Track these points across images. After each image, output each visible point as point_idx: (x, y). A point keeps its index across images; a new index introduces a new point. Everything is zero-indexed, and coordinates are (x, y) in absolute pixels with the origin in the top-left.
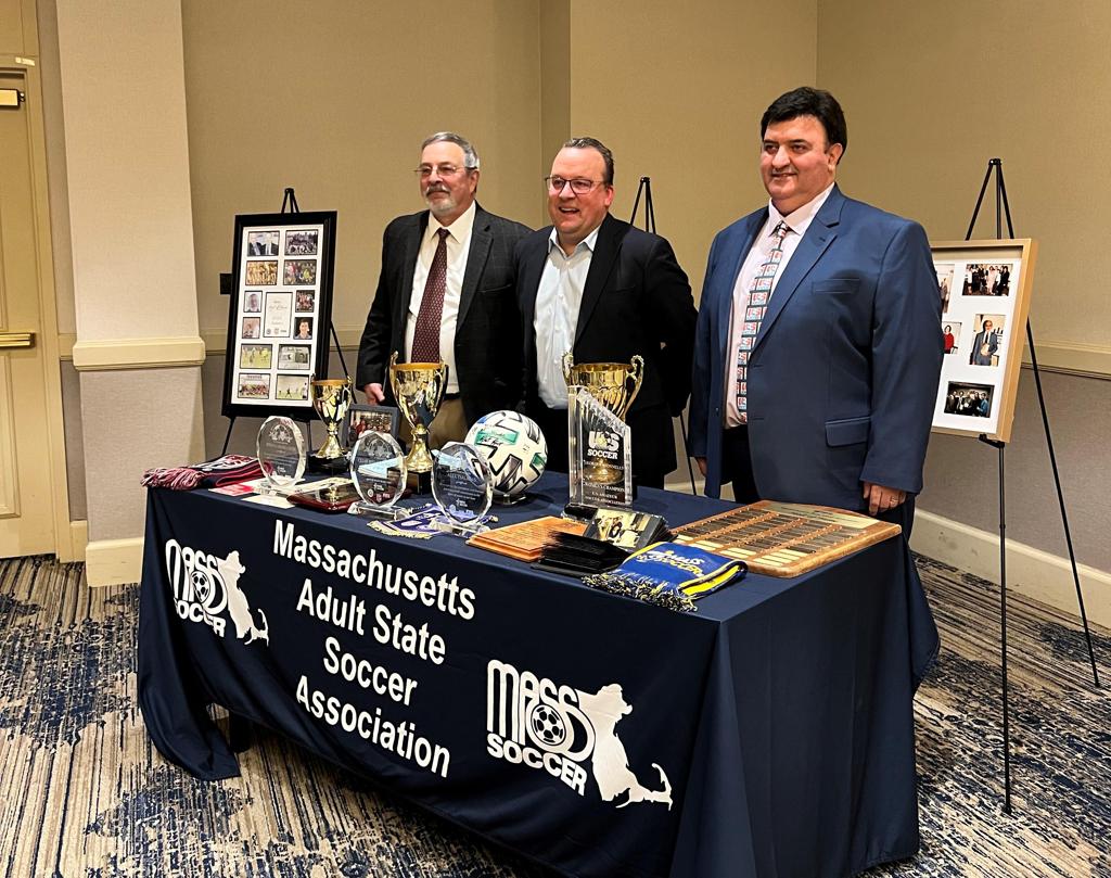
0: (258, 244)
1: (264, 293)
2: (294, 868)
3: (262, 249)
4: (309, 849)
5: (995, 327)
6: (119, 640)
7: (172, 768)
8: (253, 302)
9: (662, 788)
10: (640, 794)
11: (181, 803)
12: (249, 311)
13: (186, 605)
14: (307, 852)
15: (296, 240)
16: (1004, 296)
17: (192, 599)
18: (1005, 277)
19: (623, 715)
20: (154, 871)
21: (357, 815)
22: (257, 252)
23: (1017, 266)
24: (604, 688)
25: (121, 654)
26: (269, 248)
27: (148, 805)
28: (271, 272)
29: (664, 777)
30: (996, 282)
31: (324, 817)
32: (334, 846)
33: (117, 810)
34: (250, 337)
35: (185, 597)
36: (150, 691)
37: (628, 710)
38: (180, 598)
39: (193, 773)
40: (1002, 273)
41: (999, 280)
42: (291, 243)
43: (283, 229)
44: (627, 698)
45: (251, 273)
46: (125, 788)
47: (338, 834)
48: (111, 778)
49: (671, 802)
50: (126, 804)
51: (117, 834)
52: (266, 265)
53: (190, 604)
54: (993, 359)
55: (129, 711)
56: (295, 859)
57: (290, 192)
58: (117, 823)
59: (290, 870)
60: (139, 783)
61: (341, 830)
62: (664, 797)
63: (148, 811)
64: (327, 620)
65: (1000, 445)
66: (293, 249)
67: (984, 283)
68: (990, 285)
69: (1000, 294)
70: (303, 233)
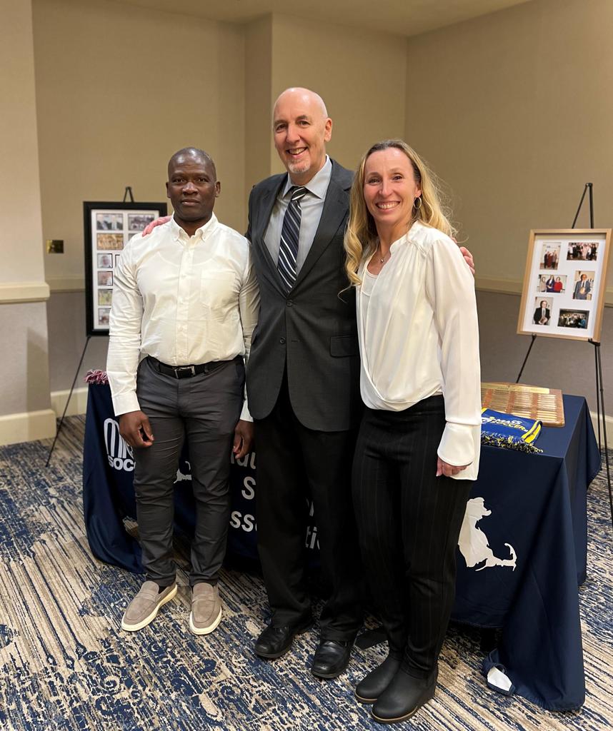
0: (106, 222)
2: (234, 625)
3: (109, 226)
4: (236, 611)
5: (588, 278)
6: (18, 485)
7: (111, 567)
8: (105, 262)
9: (510, 558)
10: (493, 561)
11: (132, 589)
12: (102, 267)
13: (121, 461)
14: (236, 614)
15: (136, 220)
16: (593, 261)
17: (125, 457)
18: (594, 250)
19: (483, 516)
20: (144, 636)
21: (248, 584)
22: (105, 227)
23: (602, 245)
24: (471, 500)
25: (25, 494)
26: (114, 225)
27: (111, 593)
28: (118, 241)
29: (512, 551)
30: (588, 253)
31: (231, 590)
32: (250, 608)
33: (93, 598)
34: (105, 284)
35: (120, 455)
37: (488, 513)
38: (116, 456)
39: (128, 570)
40: (592, 248)
41: (590, 251)
42: (132, 222)
43: (125, 213)
44: (487, 506)
45: (101, 242)
46: (88, 584)
47: (248, 601)
48: (74, 577)
49: (515, 566)
50: (96, 594)
51: (103, 615)
52: (114, 237)
53: (124, 460)
54: (588, 296)
55: (56, 532)
56: (231, 619)
57: (129, 189)
58: (98, 607)
59: (233, 626)
60: (95, 580)
61: (248, 598)
62: (512, 563)
63: (114, 597)
64: (246, 466)
65: (597, 345)
66: (135, 227)
67: (581, 253)
68: (584, 255)
69: (591, 260)
70: (142, 216)
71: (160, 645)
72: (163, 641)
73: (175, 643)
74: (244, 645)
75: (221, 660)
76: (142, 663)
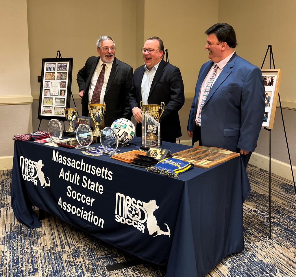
0: (49, 67)
1: (51, 82)
2: (58, 254)
3: (50, 69)
4: (62, 249)
5: (269, 95)
6: (6, 186)
7: (21, 225)
8: (47, 85)
9: (167, 231)
10: (161, 233)
11: (24, 235)
12: (46, 88)
13: (26, 176)
14: (62, 250)
15: (61, 66)
16: (272, 86)
17: (27, 174)
18: (272, 80)
19: (156, 209)
20: (15, 255)
21: (77, 238)
22: (49, 70)
23: (276, 77)
24: (150, 201)
25: (6, 191)
26: (52, 69)
27: (14, 235)
28: (53, 76)
29: (168, 228)
30: (269, 82)
31: (67, 239)
32: (70, 248)
33: (4, 237)
34: (47, 95)
35: (25, 173)
36: (15, 201)
37: (158, 207)
38: (24, 174)
39: (28, 226)
40: (271, 79)
41: (270, 81)
42: (59, 67)
43: (57, 63)
44: (157, 204)
45: (47, 76)
46: (7, 231)
47: (71, 244)
48: (3, 228)
49: (170, 235)
50: (7, 235)
51: (4, 244)
52: (52, 73)
53: (27, 175)
54: (268, 104)
55: (9, 208)
56: (58, 252)
57: (59, 52)
58: (4, 241)
59: (56, 255)
60: (11, 229)
61: (72, 243)
62: (168, 233)
63: (14, 237)
64: (68, 180)
65: (270, 130)
66: (60, 69)
67: (266, 82)
68: (268, 83)
69: (270, 85)
70: (63, 64)
71: (20, 259)
72: (22, 258)
73: (26, 260)
74: (56, 264)
75: (41, 269)
76: (7, 266)
